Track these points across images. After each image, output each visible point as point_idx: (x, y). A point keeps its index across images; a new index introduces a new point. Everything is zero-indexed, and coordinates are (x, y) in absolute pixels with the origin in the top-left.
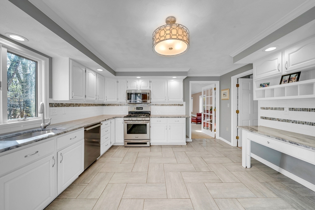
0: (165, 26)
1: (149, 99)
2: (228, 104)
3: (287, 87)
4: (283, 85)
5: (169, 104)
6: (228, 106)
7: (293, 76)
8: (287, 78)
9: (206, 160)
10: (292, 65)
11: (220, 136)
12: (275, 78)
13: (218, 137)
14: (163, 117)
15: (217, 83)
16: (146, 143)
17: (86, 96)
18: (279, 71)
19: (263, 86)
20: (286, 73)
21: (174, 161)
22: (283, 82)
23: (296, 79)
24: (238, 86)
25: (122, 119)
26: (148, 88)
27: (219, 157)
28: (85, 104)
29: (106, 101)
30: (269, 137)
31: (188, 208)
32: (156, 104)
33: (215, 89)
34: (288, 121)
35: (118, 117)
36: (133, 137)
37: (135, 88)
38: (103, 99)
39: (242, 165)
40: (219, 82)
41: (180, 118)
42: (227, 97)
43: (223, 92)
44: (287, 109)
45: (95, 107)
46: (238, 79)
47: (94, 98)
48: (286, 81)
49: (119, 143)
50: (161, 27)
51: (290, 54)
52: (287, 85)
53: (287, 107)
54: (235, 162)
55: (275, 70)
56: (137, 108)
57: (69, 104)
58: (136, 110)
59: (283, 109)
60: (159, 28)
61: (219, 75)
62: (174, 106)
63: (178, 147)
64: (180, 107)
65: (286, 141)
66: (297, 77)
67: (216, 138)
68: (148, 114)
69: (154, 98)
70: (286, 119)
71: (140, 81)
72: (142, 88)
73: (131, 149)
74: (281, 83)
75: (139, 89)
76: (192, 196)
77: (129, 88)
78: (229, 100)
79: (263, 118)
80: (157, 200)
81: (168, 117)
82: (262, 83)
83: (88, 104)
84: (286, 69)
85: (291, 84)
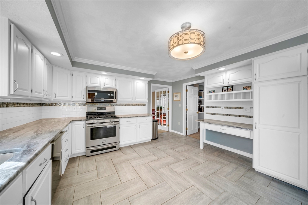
0: (178, 33)
1: (116, 99)
2: (180, 104)
3: (226, 94)
4: (224, 93)
5: (133, 103)
6: (180, 106)
7: (229, 88)
8: (226, 88)
9: (177, 150)
10: (232, 81)
11: (172, 129)
12: (219, 88)
13: (171, 130)
14: (133, 117)
15: (170, 87)
16: (115, 147)
17: (32, 91)
18: (224, 83)
19: (211, 93)
20: (226, 85)
21: (154, 157)
22: (224, 91)
23: (231, 90)
24: (187, 90)
25: (83, 123)
26: (114, 86)
27: (182, 145)
28: (18, 103)
29: (54, 99)
30: (223, 125)
31: (198, 194)
32: (120, 103)
33: (168, 92)
34: (223, 115)
35: (76, 121)
36: (99, 142)
37: (98, 85)
38: (51, 96)
39: (199, 148)
40: (171, 86)
41: (148, 117)
42: (178, 99)
43: (175, 95)
44: (223, 108)
45: (32, 108)
46: (187, 86)
47: (41, 93)
48: (226, 90)
49: (77, 154)
50: (179, 32)
51: (230, 74)
52: (226, 93)
53: (223, 106)
54: (194, 146)
55: (221, 83)
56: (98, 108)
57: (8, 103)
58: (97, 111)
59: (220, 107)
60: (177, 33)
61: (171, 81)
62: (138, 106)
63: (146, 144)
64: (143, 106)
65: (234, 127)
66: (232, 88)
67: (169, 131)
68: (111, 115)
69: (121, 97)
70: (223, 113)
71: (105, 78)
72: (106, 86)
73: (98, 158)
74: (222, 92)
75: (102, 87)
76: (193, 183)
77: (89, 84)
78: (181, 101)
79: (207, 113)
80: (171, 200)
81: (138, 117)
82: (211, 90)
83: (21, 103)
84: (228, 83)
85: (228, 92)
